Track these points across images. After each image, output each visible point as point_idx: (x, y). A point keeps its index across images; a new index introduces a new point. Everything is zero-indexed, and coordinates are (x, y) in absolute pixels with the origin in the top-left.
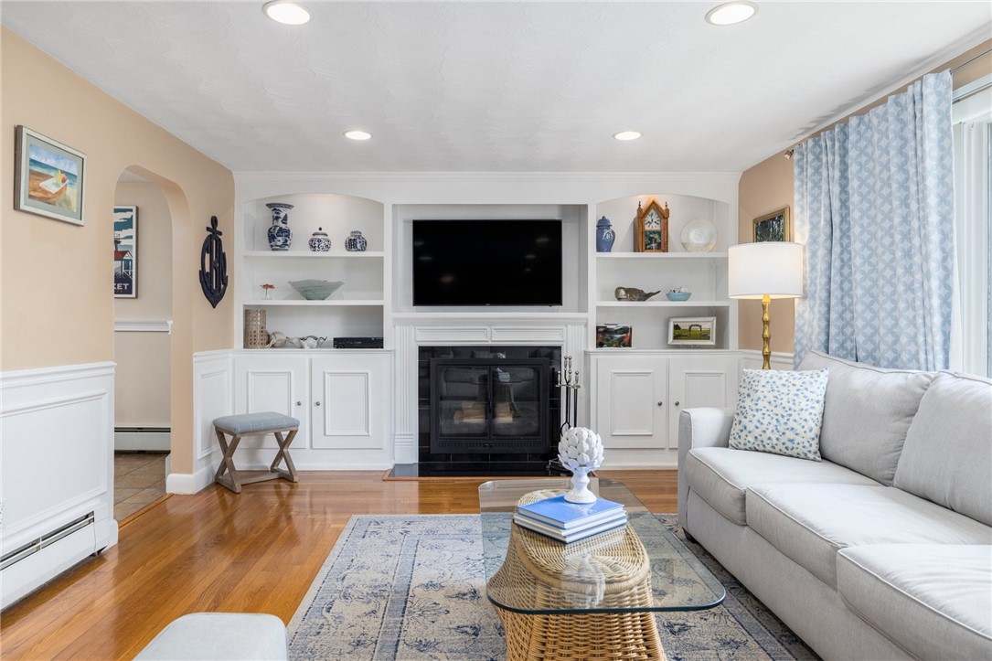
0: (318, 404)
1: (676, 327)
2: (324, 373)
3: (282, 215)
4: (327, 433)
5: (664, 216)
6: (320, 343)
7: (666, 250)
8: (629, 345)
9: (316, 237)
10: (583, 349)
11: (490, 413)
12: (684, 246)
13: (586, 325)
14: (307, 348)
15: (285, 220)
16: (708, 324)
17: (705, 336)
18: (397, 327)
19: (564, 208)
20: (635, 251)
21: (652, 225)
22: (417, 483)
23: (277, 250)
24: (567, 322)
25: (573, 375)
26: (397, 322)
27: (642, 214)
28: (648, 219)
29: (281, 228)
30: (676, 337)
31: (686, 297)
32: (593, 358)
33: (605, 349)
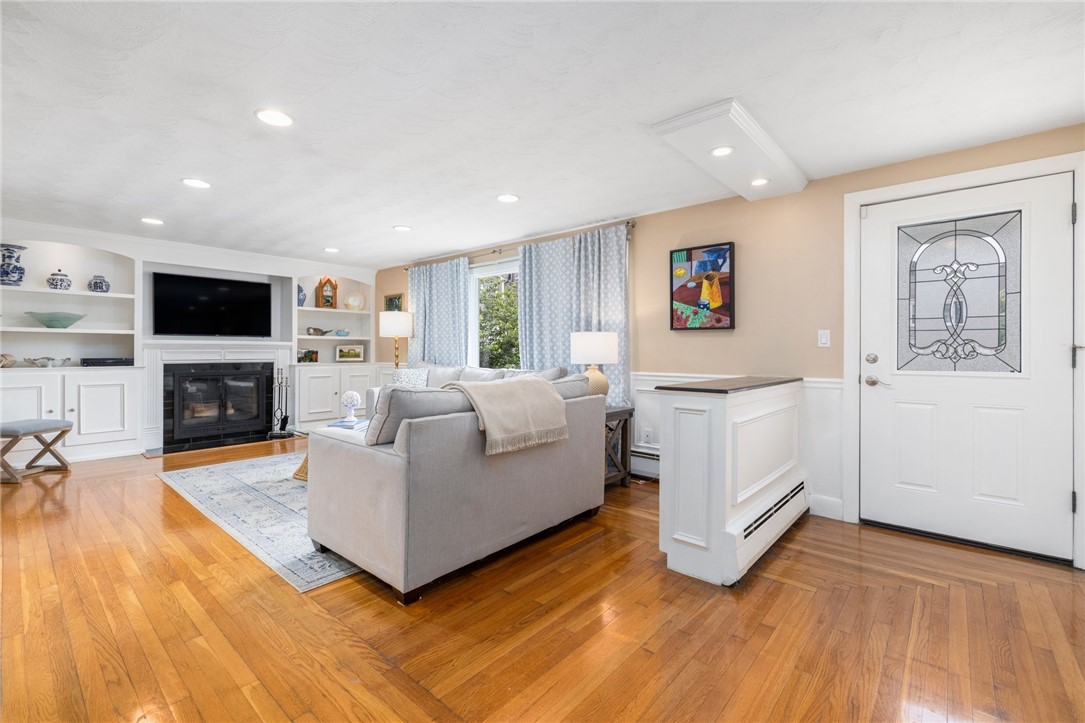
0: (72, 410)
1: (341, 351)
2: (79, 386)
3: (16, 255)
4: (82, 432)
5: (334, 288)
6: (66, 362)
7: (335, 308)
8: (316, 361)
9: (54, 277)
10: (289, 363)
11: (223, 407)
12: (346, 306)
13: (291, 350)
14: (50, 367)
15: (18, 260)
16: (359, 349)
17: (358, 356)
18: (146, 351)
19: (271, 277)
20: (317, 306)
21: (328, 292)
22: (162, 459)
23: (10, 284)
24: (278, 348)
25: (284, 379)
26: (146, 346)
27: (321, 286)
28: (325, 288)
29: (15, 267)
30: (340, 357)
31: (347, 334)
32: (297, 369)
33: (302, 363)
